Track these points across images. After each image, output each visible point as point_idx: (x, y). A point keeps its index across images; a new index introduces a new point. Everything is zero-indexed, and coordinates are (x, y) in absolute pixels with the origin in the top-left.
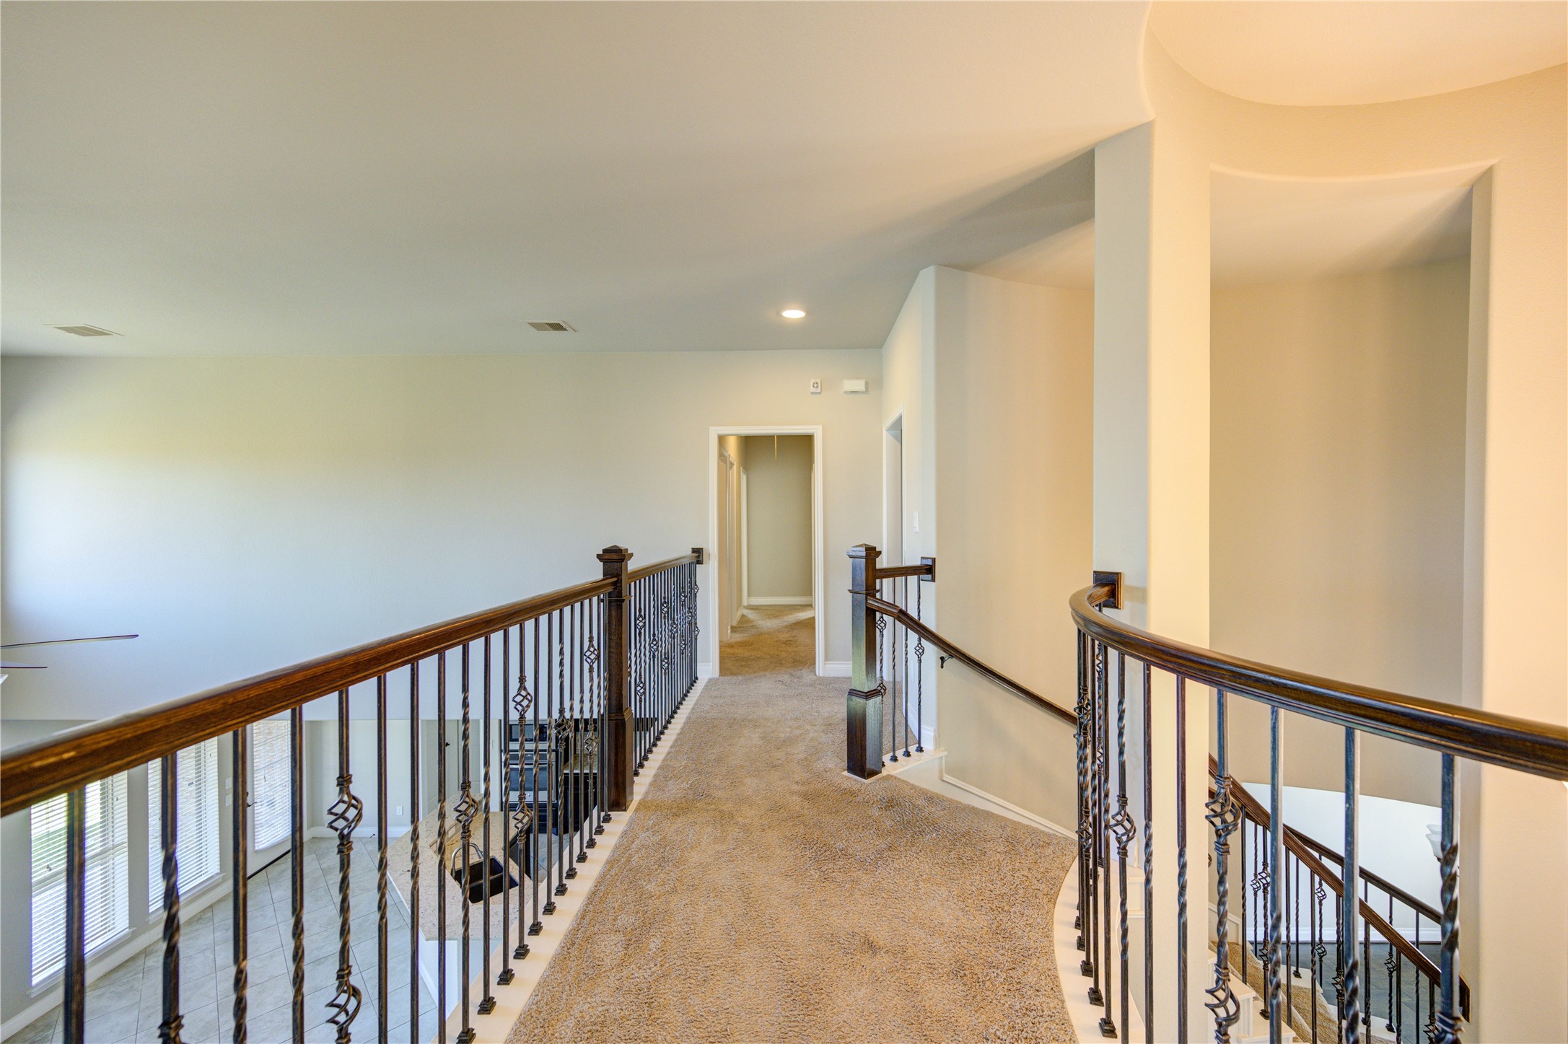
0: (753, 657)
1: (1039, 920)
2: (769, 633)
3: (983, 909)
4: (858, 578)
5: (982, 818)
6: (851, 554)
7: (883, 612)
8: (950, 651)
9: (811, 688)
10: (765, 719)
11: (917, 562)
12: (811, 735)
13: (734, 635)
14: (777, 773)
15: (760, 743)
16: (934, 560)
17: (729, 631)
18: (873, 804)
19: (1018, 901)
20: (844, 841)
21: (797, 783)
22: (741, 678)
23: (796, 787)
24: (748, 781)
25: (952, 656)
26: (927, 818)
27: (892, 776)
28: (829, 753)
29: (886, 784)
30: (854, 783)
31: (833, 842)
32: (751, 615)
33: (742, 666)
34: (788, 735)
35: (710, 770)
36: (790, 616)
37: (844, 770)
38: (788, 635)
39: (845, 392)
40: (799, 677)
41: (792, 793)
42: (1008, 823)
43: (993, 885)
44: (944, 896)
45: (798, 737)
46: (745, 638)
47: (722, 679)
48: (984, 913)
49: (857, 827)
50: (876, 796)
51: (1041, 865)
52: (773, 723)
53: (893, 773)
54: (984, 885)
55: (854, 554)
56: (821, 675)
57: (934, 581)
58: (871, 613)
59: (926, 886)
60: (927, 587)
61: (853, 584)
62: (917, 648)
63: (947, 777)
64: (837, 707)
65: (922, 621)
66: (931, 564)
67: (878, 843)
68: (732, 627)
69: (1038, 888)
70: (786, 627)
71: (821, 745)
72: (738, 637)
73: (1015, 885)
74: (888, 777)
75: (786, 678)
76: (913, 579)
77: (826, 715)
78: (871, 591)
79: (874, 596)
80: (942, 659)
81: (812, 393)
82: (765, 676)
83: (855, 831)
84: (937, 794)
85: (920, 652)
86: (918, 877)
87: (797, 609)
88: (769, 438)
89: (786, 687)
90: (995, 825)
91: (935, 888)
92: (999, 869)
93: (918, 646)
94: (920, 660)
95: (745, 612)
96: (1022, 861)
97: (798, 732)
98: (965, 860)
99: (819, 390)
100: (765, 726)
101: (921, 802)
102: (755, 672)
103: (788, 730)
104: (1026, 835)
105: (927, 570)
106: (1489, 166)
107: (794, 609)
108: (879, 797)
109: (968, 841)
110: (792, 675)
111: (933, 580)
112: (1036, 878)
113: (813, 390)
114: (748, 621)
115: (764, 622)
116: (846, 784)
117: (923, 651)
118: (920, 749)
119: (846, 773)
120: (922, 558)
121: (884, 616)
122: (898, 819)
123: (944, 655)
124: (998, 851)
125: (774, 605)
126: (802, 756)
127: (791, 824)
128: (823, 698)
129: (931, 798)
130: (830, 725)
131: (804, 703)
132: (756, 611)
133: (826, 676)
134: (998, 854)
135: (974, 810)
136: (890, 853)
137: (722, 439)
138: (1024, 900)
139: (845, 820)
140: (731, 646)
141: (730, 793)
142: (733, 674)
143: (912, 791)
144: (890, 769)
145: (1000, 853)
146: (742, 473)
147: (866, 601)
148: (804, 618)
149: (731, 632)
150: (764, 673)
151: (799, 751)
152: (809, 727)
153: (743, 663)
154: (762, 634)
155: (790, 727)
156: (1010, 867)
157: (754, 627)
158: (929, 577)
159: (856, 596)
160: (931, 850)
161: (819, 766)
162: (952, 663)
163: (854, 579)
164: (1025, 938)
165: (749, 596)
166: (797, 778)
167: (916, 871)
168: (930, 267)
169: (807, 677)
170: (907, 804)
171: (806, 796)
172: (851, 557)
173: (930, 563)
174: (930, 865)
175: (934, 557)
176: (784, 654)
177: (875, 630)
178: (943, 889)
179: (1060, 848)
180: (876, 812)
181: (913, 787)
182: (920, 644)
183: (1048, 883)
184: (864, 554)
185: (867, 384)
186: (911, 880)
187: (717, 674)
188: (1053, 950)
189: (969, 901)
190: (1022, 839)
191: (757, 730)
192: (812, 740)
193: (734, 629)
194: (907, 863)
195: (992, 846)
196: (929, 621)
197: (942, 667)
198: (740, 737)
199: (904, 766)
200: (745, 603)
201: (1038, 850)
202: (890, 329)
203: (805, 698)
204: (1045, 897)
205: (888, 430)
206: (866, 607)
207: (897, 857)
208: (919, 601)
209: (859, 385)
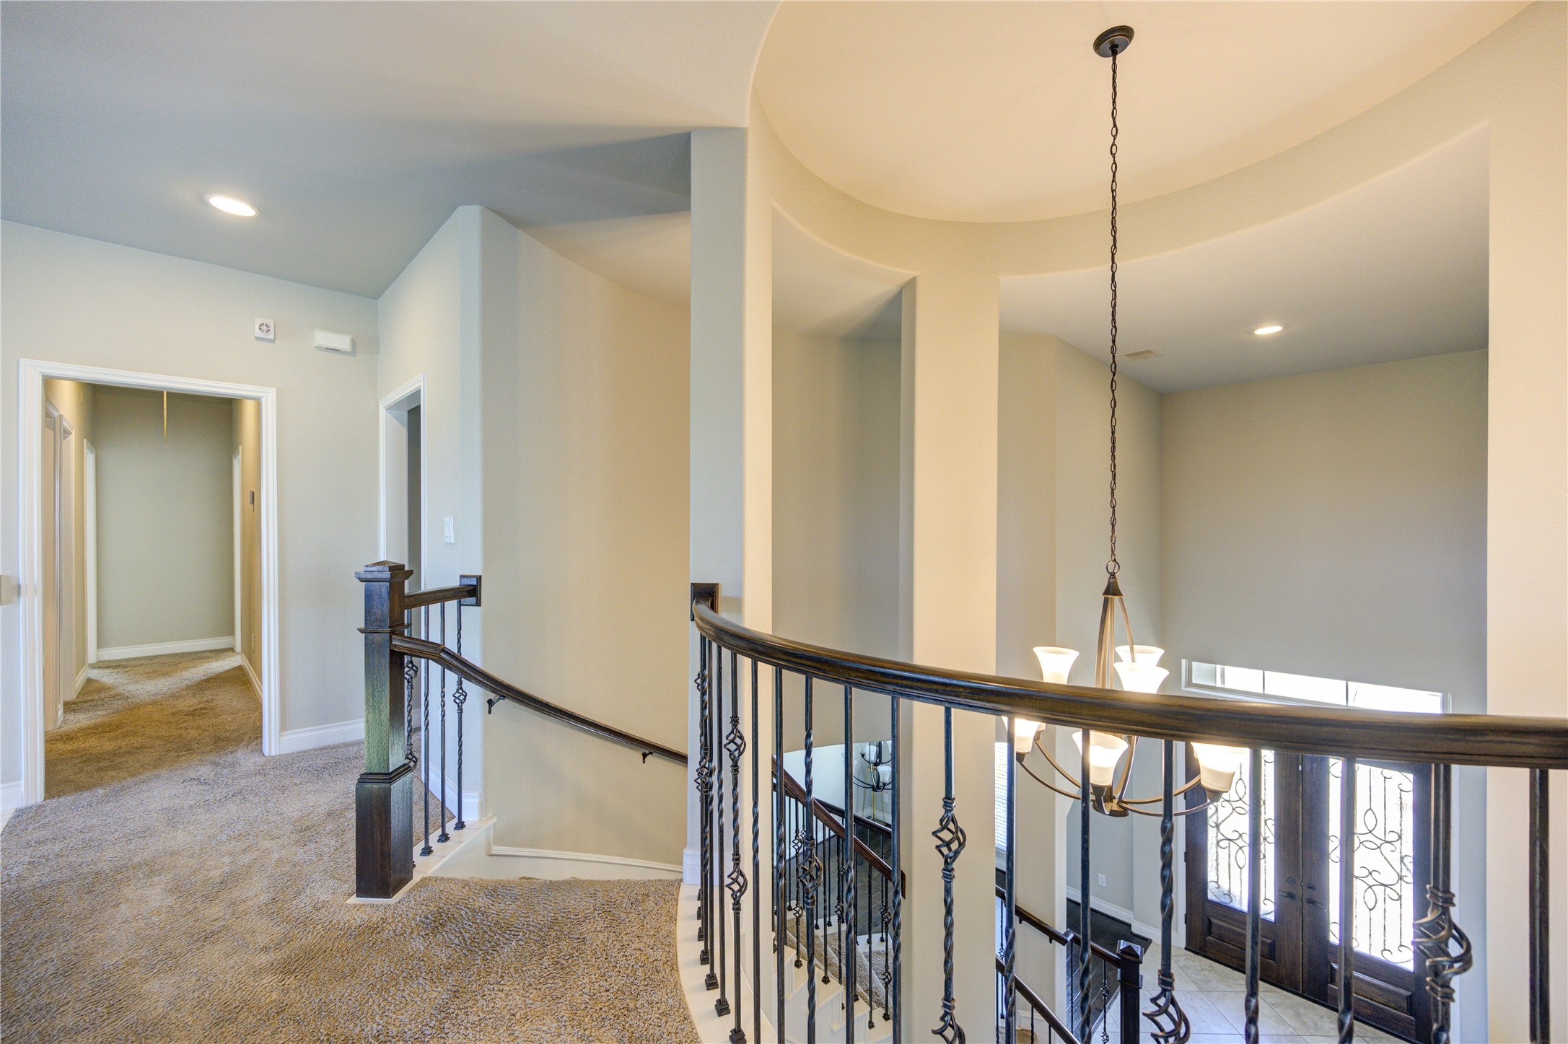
0: (124, 749)
1: (671, 1001)
2: (154, 703)
3: (607, 1023)
4: (375, 610)
5: (566, 894)
6: (363, 576)
7: (413, 654)
8: (501, 690)
9: (258, 778)
10: (172, 854)
11: (455, 583)
12: (276, 856)
13: (71, 717)
14: (217, 948)
15: (170, 901)
16: (479, 578)
17: (61, 712)
18: (412, 932)
19: (641, 988)
20: (377, 1018)
21: (265, 949)
22: (101, 792)
23: (264, 959)
24: (153, 986)
25: (504, 697)
26: (497, 923)
27: (430, 879)
28: (317, 876)
29: (424, 894)
30: (369, 911)
31: (358, 1029)
32: (105, 677)
33: (100, 769)
34: (227, 869)
35: (45, 1000)
36: (193, 670)
37: (350, 895)
38: (194, 701)
39: (317, 348)
40: (232, 765)
41: (258, 973)
42: (597, 887)
43: (606, 980)
44: (553, 1030)
45: (250, 867)
46: (100, 720)
47: (53, 803)
48: (608, 1027)
49: (394, 983)
50: (414, 919)
51: (649, 926)
52: (192, 856)
53: (430, 872)
54: (597, 987)
55: (369, 576)
56: (273, 754)
57: (480, 606)
58: (396, 659)
59: (524, 1029)
60: (470, 613)
61: (366, 620)
62: (457, 695)
63: (497, 850)
64: (313, 798)
65: (464, 656)
66: (476, 584)
67: (435, 994)
68: (66, 704)
69: (655, 958)
70: (188, 687)
71: (298, 868)
72: (82, 720)
73: (630, 968)
74: (425, 882)
75: (205, 771)
76: (451, 605)
77: (296, 815)
78: (396, 626)
79: (402, 634)
80: (490, 703)
81: (257, 338)
82: (157, 777)
83: (393, 990)
84: (500, 882)
85: (461, 698)
86: (510, 1020)
87: (206, 657)
88: (150, 397)
89: (207, 787)
90: (583, 896)
91: (537, 1024)
92: (607, 955)
93: (457, 691)
94: (461, 710)
95: (94, 674)
96: (629, 931)
97: (248, 858)
98: (563, 962)
99: (271, 336)
100: (174, 867)
101: (481, 902)
102: (133, 775)
103: (227, 860)
104: (621, 894)
105: (470, 592)
106: (911, 277)
107: (199, 658)
108: (418, 918)
109: (559, 933)
110: (217, 765)
111: (478, 604)
112: (649, 945)
113: (258, 333)
114: (103, 688)
115: (139, 687)
116: (359, 918)
117: (465, 696)
118: (460, 825)
119: (354, 900)
120: (461, 576)
121: (414, 658)
122: (456, 941)
123: (492, 696)
124: (598, 929)
125: (156, 657)
126: (264, 898)
127: (268, 1032)
128: (283, 789)
129: (495, 891)
130: (307, 828)
131: (248, 805)
132: (121, 670)
133: (284, 751)
134: (600, 935)
135: (555, 886)
136: (457, 1001)
137: (49, 383)
138: (646, 983)
139: (372, 980)
140: (68, 737)
141: (108, 1029)
142: (80, 788)
143: (465, 891)
144: (423, 867)
145: (600, 931)
146: (86, 450)
147: (391, 643)
148: (221, 670)
149: (64, 712)
150: (156, 772)
151: (257, 890)
152: (267, 844)
153: (102, 764)
154: (137, 706)
155: (231, 854)
156: (618, 946)
157: (118, 696)
158: (473, 600)
159: (370, 636)
160: (515, 968)
161: (302, 904)
162: (504, 705)
163: (368, 612)
164: (665, 1036)
165: (100, 645)
166: (262, 940)
167: (505, 1012)
168: (474, 206)
169: (245, 759)
170: (462, 912)
171: (286, 968)
172: (362, 580)
173: (474, 582)
174: (521, 992)
175: (480, 574)
176: (193, 733)
177: (404, 681)
178: (548, 1019)
179: (660, 895)
180: (418, 945)
181: (465, 884)
182: (461, 688)
183: (664, 946)
184: (387, 575)
185: (354, 343)
186: (501, 1031)
187: (38, 795)
188: (696, 1033)
189: (586, 1020)
190: (618, 902)
191: (156, 879)
192: (280, 862)
193: (70, 707)
194: (488, 1006)
195: (589, 927)
196: (473, 654)
197: (490, 712)
198: (117, 905)
199: (443, 857)
200: (92, 658)
201: (640, 908)
202: (399, 273)
203: (251, 797)
204: (666, 966)
205: (390, 408)
206: (391, 651)
207: (471, 1003)
208: (459, 633)
209: (343, 342)
